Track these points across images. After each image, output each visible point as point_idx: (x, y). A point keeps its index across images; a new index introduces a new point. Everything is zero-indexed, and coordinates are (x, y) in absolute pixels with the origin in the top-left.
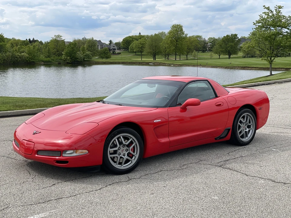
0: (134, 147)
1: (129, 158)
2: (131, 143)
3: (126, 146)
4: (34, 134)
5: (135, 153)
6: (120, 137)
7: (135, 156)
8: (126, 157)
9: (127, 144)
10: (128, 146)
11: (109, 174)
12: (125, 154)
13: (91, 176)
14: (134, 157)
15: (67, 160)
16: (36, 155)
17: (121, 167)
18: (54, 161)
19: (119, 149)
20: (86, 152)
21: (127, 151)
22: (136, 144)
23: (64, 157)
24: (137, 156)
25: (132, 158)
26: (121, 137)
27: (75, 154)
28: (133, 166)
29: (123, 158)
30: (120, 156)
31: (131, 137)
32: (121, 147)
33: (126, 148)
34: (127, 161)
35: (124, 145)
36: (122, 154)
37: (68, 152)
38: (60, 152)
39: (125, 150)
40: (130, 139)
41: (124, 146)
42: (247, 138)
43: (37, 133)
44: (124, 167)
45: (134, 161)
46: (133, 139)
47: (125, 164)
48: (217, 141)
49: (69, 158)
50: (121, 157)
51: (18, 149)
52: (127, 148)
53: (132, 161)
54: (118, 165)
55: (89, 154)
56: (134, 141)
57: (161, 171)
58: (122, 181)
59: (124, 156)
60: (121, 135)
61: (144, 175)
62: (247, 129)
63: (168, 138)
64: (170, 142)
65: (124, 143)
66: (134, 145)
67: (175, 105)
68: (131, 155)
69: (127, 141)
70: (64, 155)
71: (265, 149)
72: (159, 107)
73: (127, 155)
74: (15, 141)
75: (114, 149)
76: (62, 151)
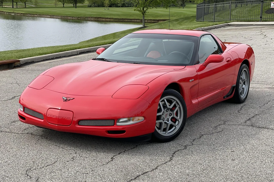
0: (177, 112)
1: (173, 124)
2: (175, 106)
3: (169, 111)
4: (66, 101)
5: (178, 117)
6: (163, 101)
7: (179, 121)
8: (170, 122)
9: (171, 107)
10: (172, 110)
11: (154, 142)
12: (169, 119)
14: (177, 122)
15: (124, 130)
16: (78, 126)
17: (165, 133)
18: (106, 131)
19: (163, 114)
20: (141, 119)
21: (170, 116)
22: (180, 108)
23: (119, 126)
24: (181, 121)
25: (175, 123)
26: (165, 100)
27: (131, 122)
28: (177, 132)
29: (167, 124)
30: (165, 121)
31: (174, 100)
32: (165, 112)
33: (169, 112)
34: (171, 126)
35: (168, 109)
36: (166, 119)
37: (121, 121)
39: (168, 115)
40: (174, 101)
43: (69, 100)
44: (168, 133)
45: (178, 125)
46: (177, 102)
47: (170, 129)
48: (225, 100)
49: (125, 128)
50: (165, 123)
51: (42, 121)
52: (171, 112)
53: (176, 127)
54: (163, 132)
55: (145, 121)
56: (178, 104)
57: (203, 135)
58: (180, 149)
59: (168, 121)
60: (165, 98)
61: (192, 141)
62: (244, 86)
63: (197, 99)
64: (199, 102)
65: (168, 107)
66: (177, 108)
67: (198, 63)
68: (174, 120)
69: (169, 104)
70: (118, 124)
71: (266, 105)
72: (185, 65)
73: (171, 120)
74: (24, 111)
75: (158, 114)
76: (116, 120)
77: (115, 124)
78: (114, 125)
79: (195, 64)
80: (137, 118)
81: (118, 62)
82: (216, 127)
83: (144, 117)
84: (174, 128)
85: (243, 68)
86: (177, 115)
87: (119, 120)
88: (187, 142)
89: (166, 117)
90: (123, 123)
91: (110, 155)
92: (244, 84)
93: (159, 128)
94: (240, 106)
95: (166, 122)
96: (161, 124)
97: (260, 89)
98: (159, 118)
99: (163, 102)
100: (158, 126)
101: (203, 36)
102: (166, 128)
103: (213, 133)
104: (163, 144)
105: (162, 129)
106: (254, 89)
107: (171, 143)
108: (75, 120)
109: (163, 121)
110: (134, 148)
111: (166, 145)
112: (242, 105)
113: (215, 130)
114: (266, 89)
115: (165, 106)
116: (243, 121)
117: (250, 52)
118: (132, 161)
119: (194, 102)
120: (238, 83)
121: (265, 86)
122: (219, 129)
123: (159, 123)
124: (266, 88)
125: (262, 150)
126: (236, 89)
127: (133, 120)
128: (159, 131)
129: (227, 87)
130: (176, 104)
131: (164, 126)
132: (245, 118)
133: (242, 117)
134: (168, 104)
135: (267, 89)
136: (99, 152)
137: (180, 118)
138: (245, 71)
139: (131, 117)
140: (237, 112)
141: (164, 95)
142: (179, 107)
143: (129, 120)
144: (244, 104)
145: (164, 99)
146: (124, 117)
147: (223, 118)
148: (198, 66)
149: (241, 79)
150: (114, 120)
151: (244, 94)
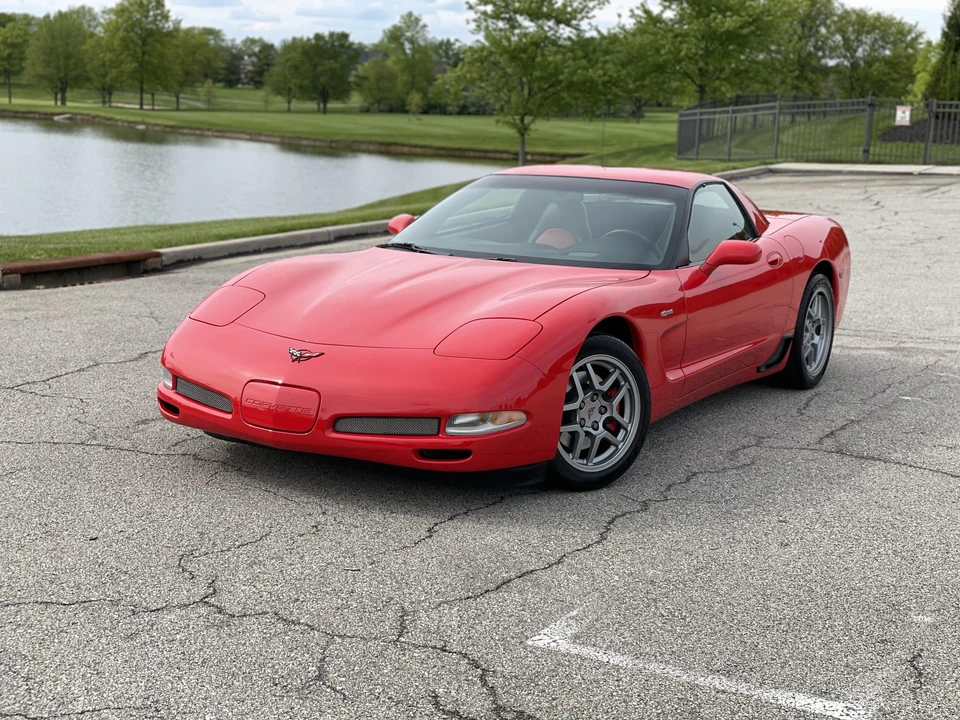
0: (622, 403)
1: (610, 436)
2: (616, 386)
3: (600, 398)
4: (298, 359)
5: (626, 419)
6: (583, 368)
7: (626, 430)
8: (601, 433)
9: (605, 387)
10: (608, 396)
11: (552, 490)
12: (597, 423)
13: (502, 498)
14: (622, 433)
15: (469, 448)
16: (334, 435)
17: (586, 465)
18: (415, 451)
19: (581, 408)
20: (518, 417)
21: (602, 414)
22: (630, 391)
23: (453, 436)
24: (633, 429)
25: (616, 434)
26: (589, 367)
27: (488, 427)
28: (620, 464)
29: (592, 437)
30: (585, 429)
31: (616, 367)
32: (588, 401)
33: (600, 402)
34: (605, 445)
35: (597, 393)
36: (589, 423)
37: (459, 421)
38: (436, 421)
39: (596, 411)
40: (615, 371)
41: (595, 397)
42: (814, 365)
43: (309, 357)
44: (595, 464)
45: (624, 443)
46: (623, 374)
47: (599, 453)
48: (760, 376)
49: (473, 442)
50: (588, 434)
51: (229, 417)
52: (605, 403)
53: (617, 446)
54: (581, 461)
55: (529, 424)
56: (626, 379)
57: (695, 474)
58: (627, 509)
59: (596, 429)
60: (588, 361)
61: (663, 489)
62: (817, 338)
63: (681, 368)
64: (685, 380)
65: (597, 386)
66: (623, 392)
67: (686, 263)
68: (613, 426)
69: (601, 380)
70: (450, 430)
71: (879, 396)
72: (649, 268)
73: (604, 426)
74: (175, 387)
75: (567, 407)
76: (444, 418)
77: (440, 429)
78: (439, 433)
79: (677, 268)
80: (506, 415)
81: (452, 255)
82: (734, 453)
83: (526, 413)
84: (612, 449)
85: (815, 287)
86: (622, 413)
87: (455, 419)
88: (649, 493)
89: (591, 417)
90: (464, 427)
91: (424, 522)
92: (818, 332)
93: (569, 449)
94: (803, 396)
95: (591, 430)
96: (574, 435)
97: (861, 351)
98: (569, 417)
99: (584, 373)
100: (566, 444)
101: (702, 185)
102: (588, 449)
103: (725, 469)
104: (578, 495)
105: (578, 452)
106: (846, 352)
107: (603, 493)
108: (325, 416)
109: (582, 426)
110: (494, 504)
111: (587, 498)
112: (809, 394)
113: (731, 460)
114: (878, 352)
115: (587, 385)
116: (812, 438)
117: (837, 240)
118: (489, 539)
119: (673, 376)
120: (800, 329)
121: (879, 344)
122: (742, 459)
123: (570, 433)
124: (881, 349)
125: (868, 519)
126: (793, 346)
127: (493, 421)
128: (568, 457)
129: (770, 338)
130: (621, 379)
131: (582, 443)
132: (818, 429)
133: (811, 427)
134: (596, 379)
135: (883, 352)
136: (392, 512)
137: (630, 422)
138: (820, 293)
139: (489, 412)
140: (794, 412)
141: (585, 350)
142: (628, 390)
143: (483, 421)
144: (816, 390)
145: (585, 365)
146: (467, 412)
147: (753, 429)
148: (685, 274)
149: (810, 317)
150: (439, 419)
151: (818, 361)
